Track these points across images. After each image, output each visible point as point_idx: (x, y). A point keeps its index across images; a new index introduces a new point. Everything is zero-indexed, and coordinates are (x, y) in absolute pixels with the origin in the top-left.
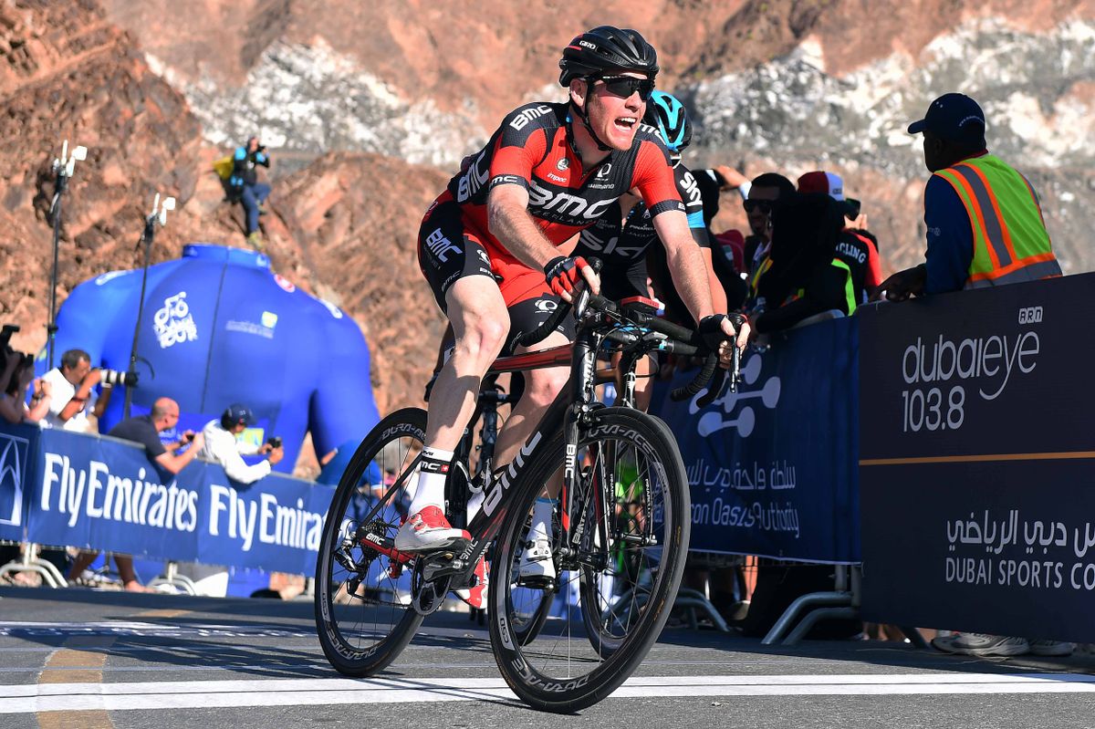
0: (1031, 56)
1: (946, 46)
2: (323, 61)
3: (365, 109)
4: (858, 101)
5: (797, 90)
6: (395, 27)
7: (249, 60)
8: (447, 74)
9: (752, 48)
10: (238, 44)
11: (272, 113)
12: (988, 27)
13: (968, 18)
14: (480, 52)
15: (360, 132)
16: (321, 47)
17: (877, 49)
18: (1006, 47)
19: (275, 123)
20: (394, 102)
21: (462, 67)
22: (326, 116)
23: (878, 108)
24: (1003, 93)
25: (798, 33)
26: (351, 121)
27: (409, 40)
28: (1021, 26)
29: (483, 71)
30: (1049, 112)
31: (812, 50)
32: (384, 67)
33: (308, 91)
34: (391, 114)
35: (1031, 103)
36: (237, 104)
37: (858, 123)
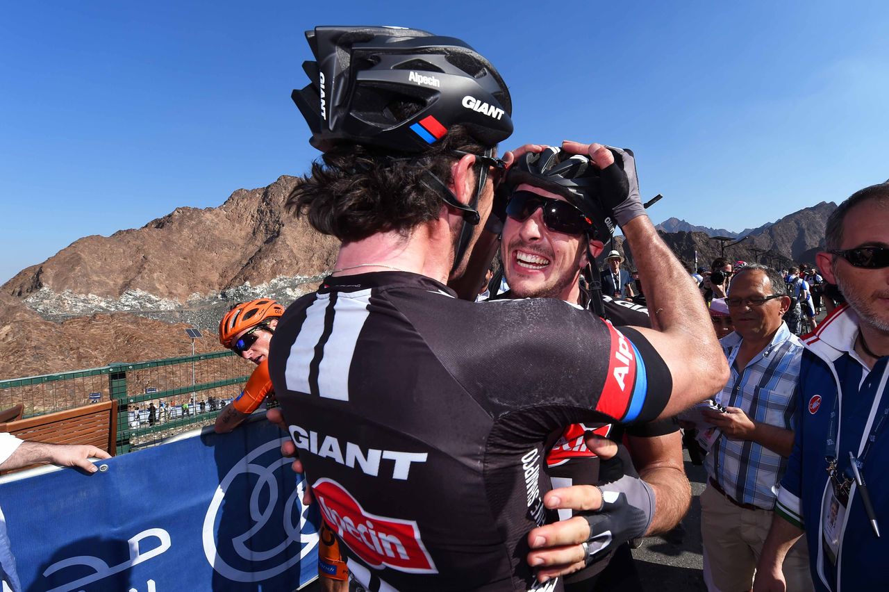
0: (290, 281)
1: (274, 281)
2: (139, 293)
3: (150, 301)
4: (258, 291)
5: (245, 290)
6: (157, 285)
7: (121, 294)
8: (170, 293)
9: (236, 284)
10: (118, 291)
11: (127, 303)
12: (282, 277)
13: (278, 276)
14: (178, 289)
15: (149, 305)
16: (138, 290)
17: (261, 282)
18: (285, 280)
19: (127, 306)
20: (157, 299)
21: (174, 292)
22: (140, 303)
23: (262, 292)
24: (285, 288)
25: (245, 281)
26: (147, 303)
27: (161, 288)
28: (288, 277)
29: (179, 292)
30: (293, 290)
31: (248, 283)
32: (154, 293)
33: (136, 298)
34: (156, 301)
35: (290, 289)
36: (118, 303)
37: (258, 295)
